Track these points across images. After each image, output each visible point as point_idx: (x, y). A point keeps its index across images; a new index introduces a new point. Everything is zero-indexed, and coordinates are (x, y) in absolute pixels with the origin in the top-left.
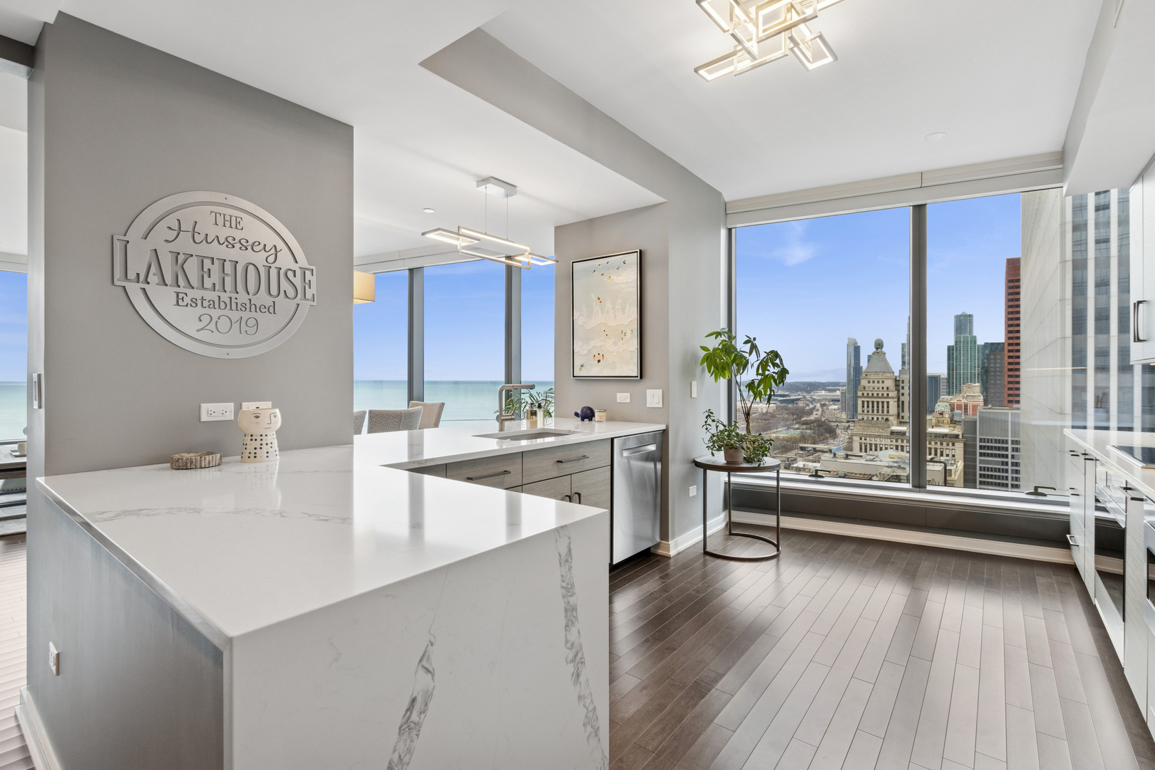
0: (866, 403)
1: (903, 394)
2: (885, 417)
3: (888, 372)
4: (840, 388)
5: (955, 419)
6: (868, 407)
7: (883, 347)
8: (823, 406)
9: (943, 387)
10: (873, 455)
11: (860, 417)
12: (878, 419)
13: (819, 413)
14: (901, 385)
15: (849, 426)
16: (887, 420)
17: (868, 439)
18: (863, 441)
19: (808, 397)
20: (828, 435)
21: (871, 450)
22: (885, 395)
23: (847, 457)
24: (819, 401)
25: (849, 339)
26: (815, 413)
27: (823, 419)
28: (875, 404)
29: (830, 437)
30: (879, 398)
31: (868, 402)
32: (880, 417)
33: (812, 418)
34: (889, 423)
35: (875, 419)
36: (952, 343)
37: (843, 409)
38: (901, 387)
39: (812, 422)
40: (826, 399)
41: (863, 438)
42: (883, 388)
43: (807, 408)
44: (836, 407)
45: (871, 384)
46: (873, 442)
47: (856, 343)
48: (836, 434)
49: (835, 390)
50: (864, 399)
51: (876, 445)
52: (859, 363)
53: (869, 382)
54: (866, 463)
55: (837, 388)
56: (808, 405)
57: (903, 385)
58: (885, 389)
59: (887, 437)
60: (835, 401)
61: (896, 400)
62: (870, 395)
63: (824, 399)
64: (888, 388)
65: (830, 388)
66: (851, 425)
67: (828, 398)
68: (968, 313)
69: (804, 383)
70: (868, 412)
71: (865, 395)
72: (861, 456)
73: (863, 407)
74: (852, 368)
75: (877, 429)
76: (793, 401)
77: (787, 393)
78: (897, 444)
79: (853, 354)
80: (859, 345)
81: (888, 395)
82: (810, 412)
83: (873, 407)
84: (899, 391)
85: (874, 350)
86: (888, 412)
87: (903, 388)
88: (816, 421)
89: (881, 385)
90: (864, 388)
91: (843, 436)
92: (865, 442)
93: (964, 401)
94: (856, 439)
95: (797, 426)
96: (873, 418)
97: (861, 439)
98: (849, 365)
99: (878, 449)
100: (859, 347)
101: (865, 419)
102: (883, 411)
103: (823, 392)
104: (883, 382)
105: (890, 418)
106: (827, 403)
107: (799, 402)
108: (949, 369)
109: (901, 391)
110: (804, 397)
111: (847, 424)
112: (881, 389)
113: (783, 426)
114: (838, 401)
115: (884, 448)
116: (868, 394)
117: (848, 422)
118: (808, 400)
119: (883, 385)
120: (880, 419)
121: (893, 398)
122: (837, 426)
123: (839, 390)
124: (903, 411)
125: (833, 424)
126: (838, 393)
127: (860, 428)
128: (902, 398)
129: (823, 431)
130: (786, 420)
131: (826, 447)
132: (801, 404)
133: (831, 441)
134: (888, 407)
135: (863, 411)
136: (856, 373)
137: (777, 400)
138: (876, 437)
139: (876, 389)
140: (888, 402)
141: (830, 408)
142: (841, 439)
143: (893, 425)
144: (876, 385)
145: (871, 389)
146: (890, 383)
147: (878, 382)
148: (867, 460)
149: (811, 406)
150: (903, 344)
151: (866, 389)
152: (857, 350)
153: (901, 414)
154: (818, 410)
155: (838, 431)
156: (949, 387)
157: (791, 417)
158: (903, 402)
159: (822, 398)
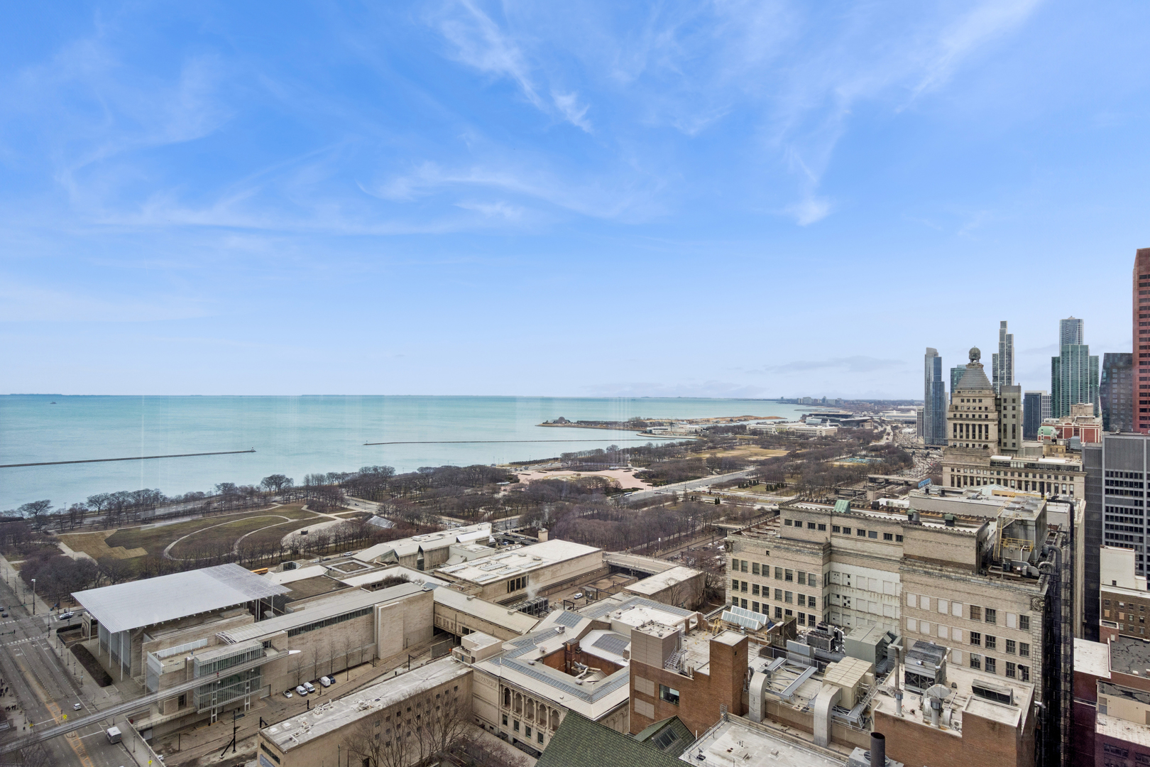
0: (958, 427)
1: (1005, 416)
2: (983, 444)
3: (987, 389)
4: (915, 407)
5: (1072, 447)
6: (961, 431)
7: (980, 358)
8: (894, 428)
9: (1046, 407)
10: (975, 492)
11: (951, 444)
12: (974, 445)
13: (891, 438)
14: (1003, 404)
15: (928, 454)
16: (986, 447)
17: (962, 471)
18: (956, 473)
19: (876, 418)
20: (903, 464)
21: (965, 483)
22: (983, 417)
23: (943, 493)
24: (889, 422)
25: (928, 349)
26: (885, 437)
27: (896, 445)
28: (971, 427)
29: (906, 466)
30: (975, 420)
31: (961, 425)
32: (977, 444)
33: (883, 442)
34: (989, 450)
35: (970, 446)
36: (1057, 354)
37: (920, 433)
38: (1002, 408)
39: (882, 448)
40: (899, 421)
41: (956, 470)
42: (980, 408)
43: (876, 431)
44: (911, 430)
45: (965, 403)
46: (968, 474)
47: (936, 354)
48: (912, 463)
49: (909, 410)
50: (956, 422)
51: (972, 478)
52: (940, 378)
53: (963, 401)
54: (968, 501)
55: (911, 407)
56: (876, 428)
57: (1005, 404)
58: (983, 409)
59: (986, 469)
60: (909, 423)
61: (997, 422)
62: (964, 416)
63: (896, 420)
64: (986, 408)
65: (903, 407)
66: (931, 452)
67: (901, 419)
68: (1077, 318)
69: (870, 402)
70: (961, 437)
71: (958, 416)
72: (961, 493)
73: (955, 431)
74: (931, 385)
75: (973, 459)
76: (859, 423)
77: (851, 413)
78: (998, 477)
79: (932, 366)
80: (939, 356)
81: (987, 416)
82: (879, 437)
83: (968, 431)
84: (1000, 412)
85: (969, 361)
86: (987, 438)
87: (1005, 408)
88: (888, 446)
89: (977, 404)
90: (957, 407)
91: (922, 466)
92: (958, 474)
93: (1073, 424)
94: (947, 470)
95: (864, 453)
96: (967, 445)
97: (953, 470)
98: (928, 381)
99: (975, 483)
100: (940, 358)
101: (958, 445)
102: (980, 437)
103: (895, 413)
104: (980, 401)
105: (990, 445)
106: (900, 425)
107: (866, 424)
108: (1053, 385)
109: (1003, 412)
110: (872, 418)
111: (926, 452)
112: (977, 409)
113: (847, 453)
114: (913, 423)
115: (982, 483)
116: (961, 415)
117: (927, 448)
118: (876, 422)
119: (980, 405)
120: (977, 446)
121: (993, 420)
122: (914, 453)
123: (914, 410)
124: (1005, 437)
125: (907, 450)
126: (913, 413)
127: (951, 456)
128: (1004, 421)
129: (897, 459)
130: (850, 445)
131: (901, 478)
132: (868, 427)
133: (906, 471)
134: (987, 432)
135: (955, 436)
136: (935, 386)
137: (838, 421)
138: (972, 467)
139: (971, 409)
140: (987, 426)
141: (903, 431)
142: (919, 469)
143: (993, 454)
144: (971, 404)
145: (966, 409)
146: (989, 402)
147: (974, 401)
148: (969, 498)
149: (880, 429)
150: (994, 355)
151: (959, 409)
152: (938, 362)
153: (1003, 441)
154: (889, 434)
155: (915, 460)
156: (1054, 408)
157: (856, 442)
158: (1005, 425)
159: (893, 419)
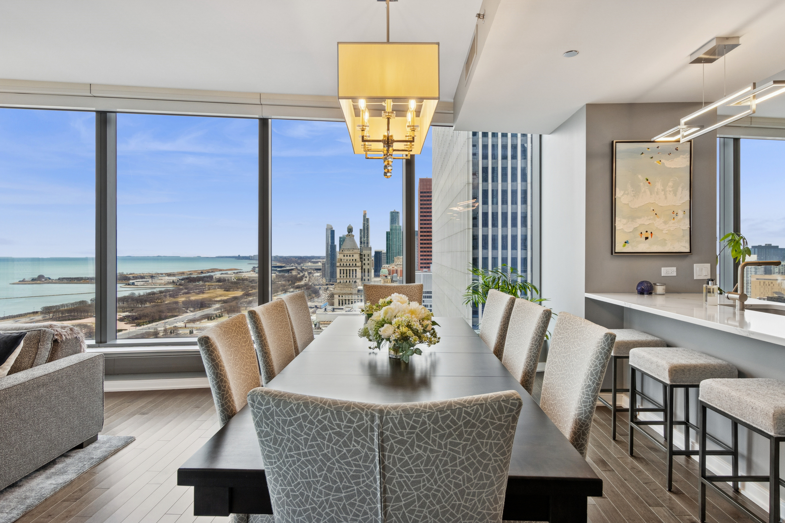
0: (342, 271)
1: (364, 264)
2: (354, 280)
3: (356, 249)
4: (321, 260)
5: (393, 280)
6: (344, 273)
7: (352, 231)
8: (310, 273)
9: (384, 258)
10: (350, 307)
11: (338, 281)
12: (350, 282)
13: (307, 279)
14: (363, 258)
15: (328, 288)
16: (355, 282)
17: (344, 296)
18: (341, 298)
19: (299, 268)
20: (314, 295)
21: (346, 304)
22: (354, 265)
23: (334, 310)
24: (307, 270)
25: (327, 225)
26: (304, 279)
27: (310, 284)
28: (348, 271)
29: (316, 296)
30: (350, 267)
31: (343, 270)
32: (351, 280)
33: (303, 283)
34: (357, 284)
35: (348, 282)
36: (389, 230)
37: (324, 275)
39: (302, 286)
40: (312, 269)
41: (341, 296)
42: (353, 260)
43: (299, 276)
44: (319, 274)
45: (346, 258)
46: (347, 298)
47: (332, 228)
48: (319, 294)
49: (317, 262)
50: (341, 268)
51: (349, 300)
52: (334, 242)
53: (344, 256)
54: (346, 313)
55: (319, 260)
56: (299, 274)
57: (364, 258)
58: (354, 260)
59: (355, 294)
60: (318, 270)
61: (360, 268)
62: (345, 265)
63: (310, 268)
64: (356, 260)
65: (314, 260)
66: (329, 287)
67: (313, 267)
68: (397, 211)
69: (296, 257)
70: (344, 277)
71: (342, 265)
72: (343, 309)
73: (340, 273)
74: (329, 246)
75: (349, 289)
76: (288, 271)
77: (284, 265)
78: (361, 298)
79: (330, 236)
80: (333, 229)
81: (356, 264)
82: (301, 279)
83: (347, 273)
84: (362, 262)
85: (347, 233)
86: (356, 277)
87: (364, 260)
88: (306, 285)
89: (351, 258)
90: (341, 260)
91: (324, 295)
92: (342, 298)
93: (395, 267)
94: (336, 296)
95: (292, 290)
96: (347, 282)
97: (339, 296)
98: (327, 244)
99: (350, 303)
100: (334, 231)
101: (342, 282)
102: (353, 276)
103: (310, 264)
104: (353, 256)
105: (358, 281)
106: (312, 271)
107: (293, 271)
108: (387, 247)
109: (364, 262)
110: (297, 268)
111: (326, 287)
112: (351, 260)
113: (282, 291)
114: (320, 270)
115: (353, 302)
116: (343, 264)
117: (327, 285)
118: (299, 270)
119: (353, 258)
120: (351, 282)
121: (359, 267)
122: (320, 288)
123: (320, 262)
124: (364, 276)
125: (317, 287)
126: (320, 264)
127: (338, 288)
128: (364, 267)
129: (311, 292)
130: (284, 286)
131: (313, 304)
132: (294, 273)
133: (316, 299)
134: (356, 273)
135: (340, 277)
136: (331, 248)
137: (276, 270)
138: (349, 294)
139: (348, 261)
140: (356, 270)
141: (314, 275)
142: (323, 297)
143: (359, 286)
144: (348, 258)
145: (346, 261)
146: (357, 257)
147: (350, 256)
148: (346, 311)
149: (301, 274)
151: (343, 261)
152: (333, 232)
153: (364, 278)
154: (306, 277)
155: (321, 292)
156: (387, 259)
157: (287, 283)
158: (364, 269)
159: (309, 268)
